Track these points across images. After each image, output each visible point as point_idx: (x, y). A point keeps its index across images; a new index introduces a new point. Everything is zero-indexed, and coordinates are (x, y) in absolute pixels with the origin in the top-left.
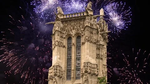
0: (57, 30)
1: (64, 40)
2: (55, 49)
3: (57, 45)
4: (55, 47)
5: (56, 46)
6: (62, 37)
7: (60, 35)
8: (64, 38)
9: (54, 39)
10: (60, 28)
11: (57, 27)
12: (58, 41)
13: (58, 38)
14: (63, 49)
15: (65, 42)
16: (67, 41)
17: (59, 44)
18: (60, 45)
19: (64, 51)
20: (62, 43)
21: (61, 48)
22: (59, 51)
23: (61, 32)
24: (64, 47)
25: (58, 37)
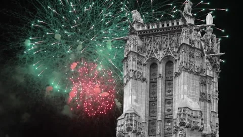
0: (131, 51)
1: (144, 69)
2: (128, 84)
3: (131, 76)
4: (127, 81)
5: (130, 78)
6: (140, 63)
7: (137, 60)
8: (145, 65)
9: (127, 67)
10: (136, 47)
11: (132, 46)
12: (133, 70)
13: (133, 65)
14: (142, 83)
15: (145, 72)
16: (149, 71)
17: (134, 76)
18: (137, 77)
19: (144, 87)
20: (140, 73)
21: (139, 82)
22: (135, 87)
23: (138, 55)
24: (144, 80)
25: (134, 62)
